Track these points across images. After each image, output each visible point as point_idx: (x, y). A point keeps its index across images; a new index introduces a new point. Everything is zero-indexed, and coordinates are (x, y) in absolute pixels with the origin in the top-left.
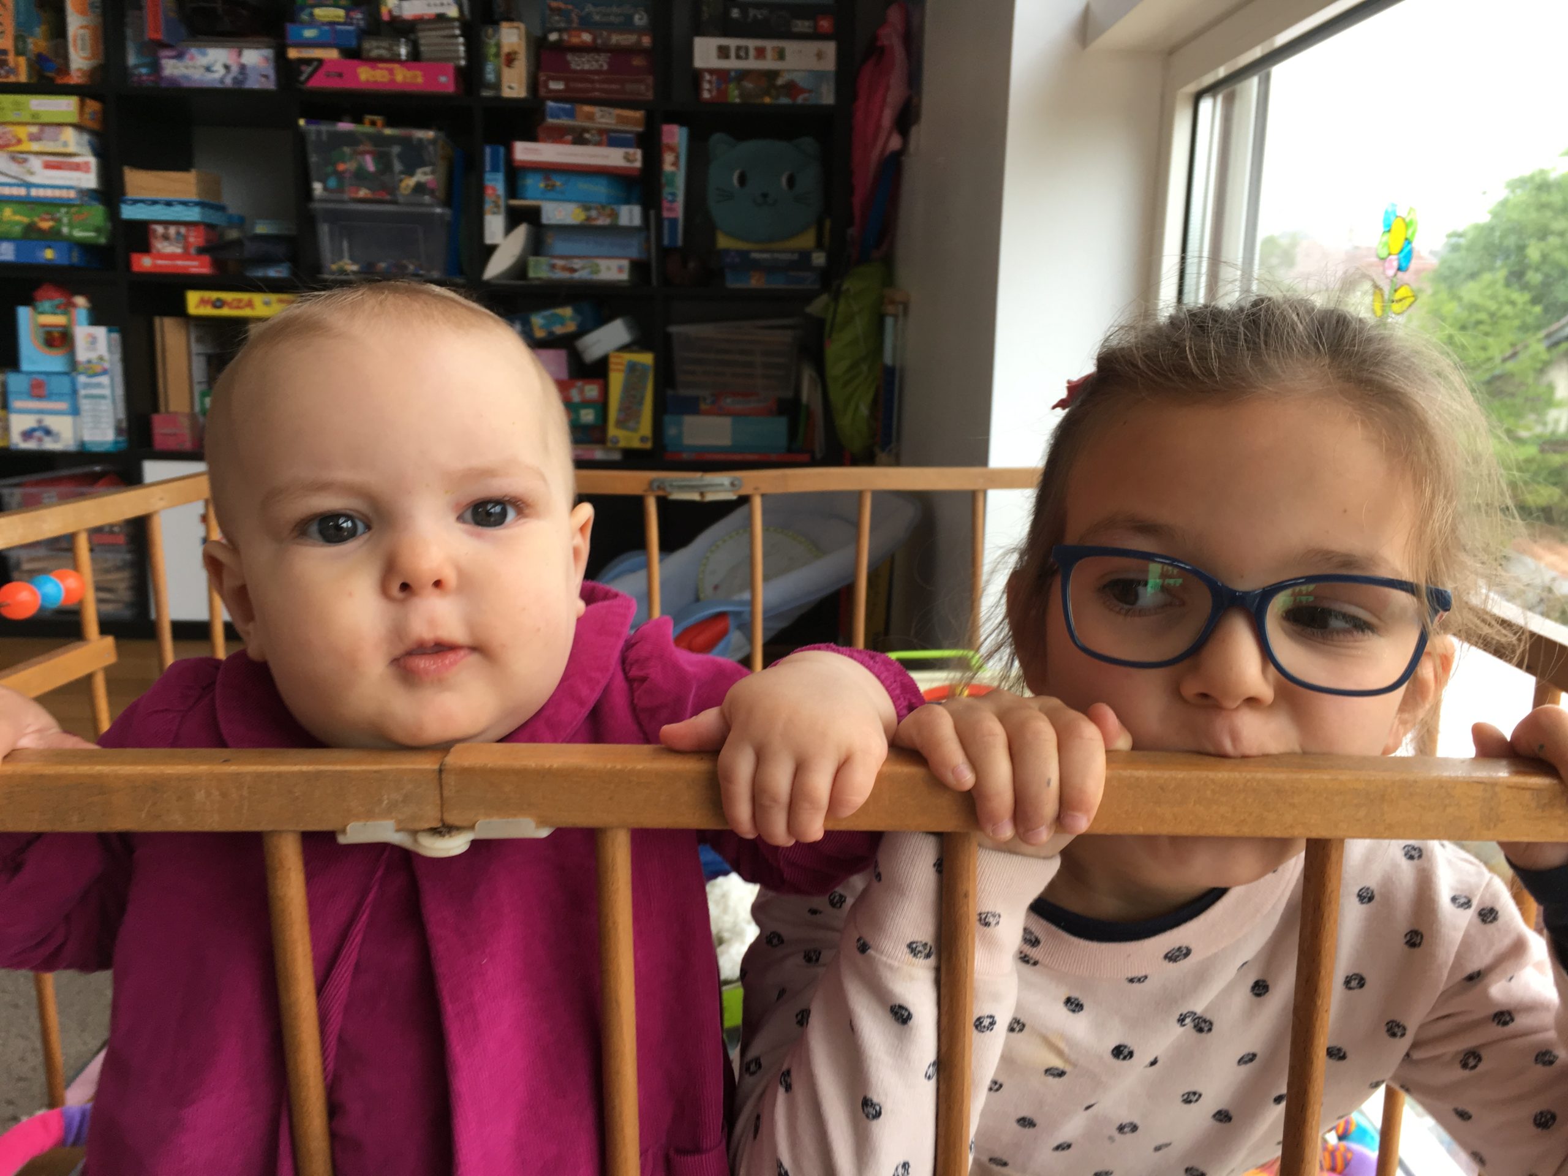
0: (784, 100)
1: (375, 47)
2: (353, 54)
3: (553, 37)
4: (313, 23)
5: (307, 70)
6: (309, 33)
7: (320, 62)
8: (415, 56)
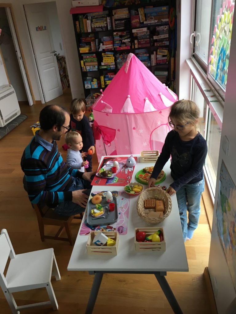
0: (164, 45)
1: (122, 46)
2: (120, 46)
3: (139, 41)
4: (116, 44)
5: (116, 49)
6: (116, 45)
7: (117, 48)
8: (126, 46)
